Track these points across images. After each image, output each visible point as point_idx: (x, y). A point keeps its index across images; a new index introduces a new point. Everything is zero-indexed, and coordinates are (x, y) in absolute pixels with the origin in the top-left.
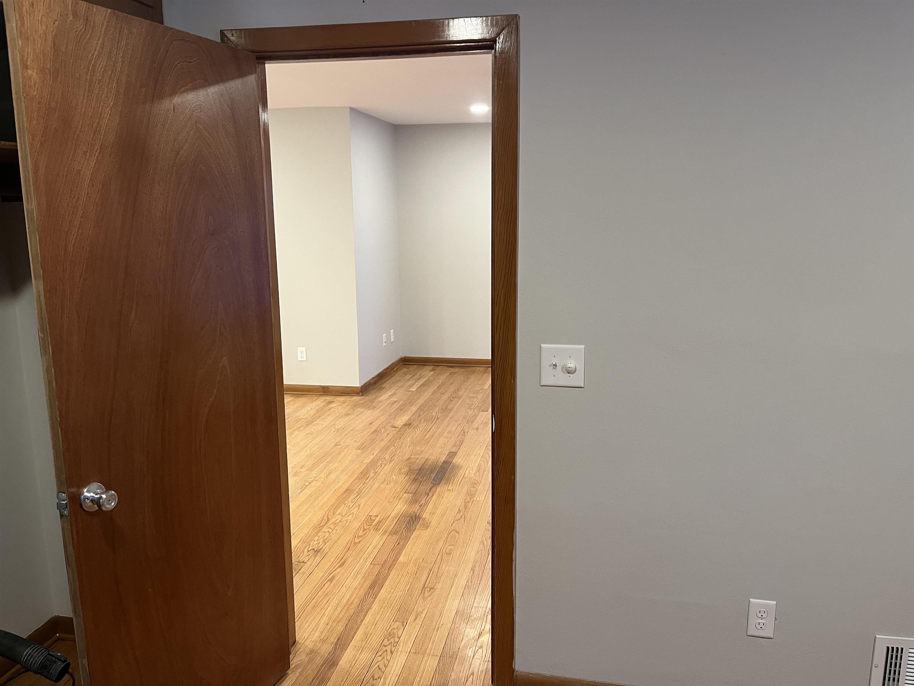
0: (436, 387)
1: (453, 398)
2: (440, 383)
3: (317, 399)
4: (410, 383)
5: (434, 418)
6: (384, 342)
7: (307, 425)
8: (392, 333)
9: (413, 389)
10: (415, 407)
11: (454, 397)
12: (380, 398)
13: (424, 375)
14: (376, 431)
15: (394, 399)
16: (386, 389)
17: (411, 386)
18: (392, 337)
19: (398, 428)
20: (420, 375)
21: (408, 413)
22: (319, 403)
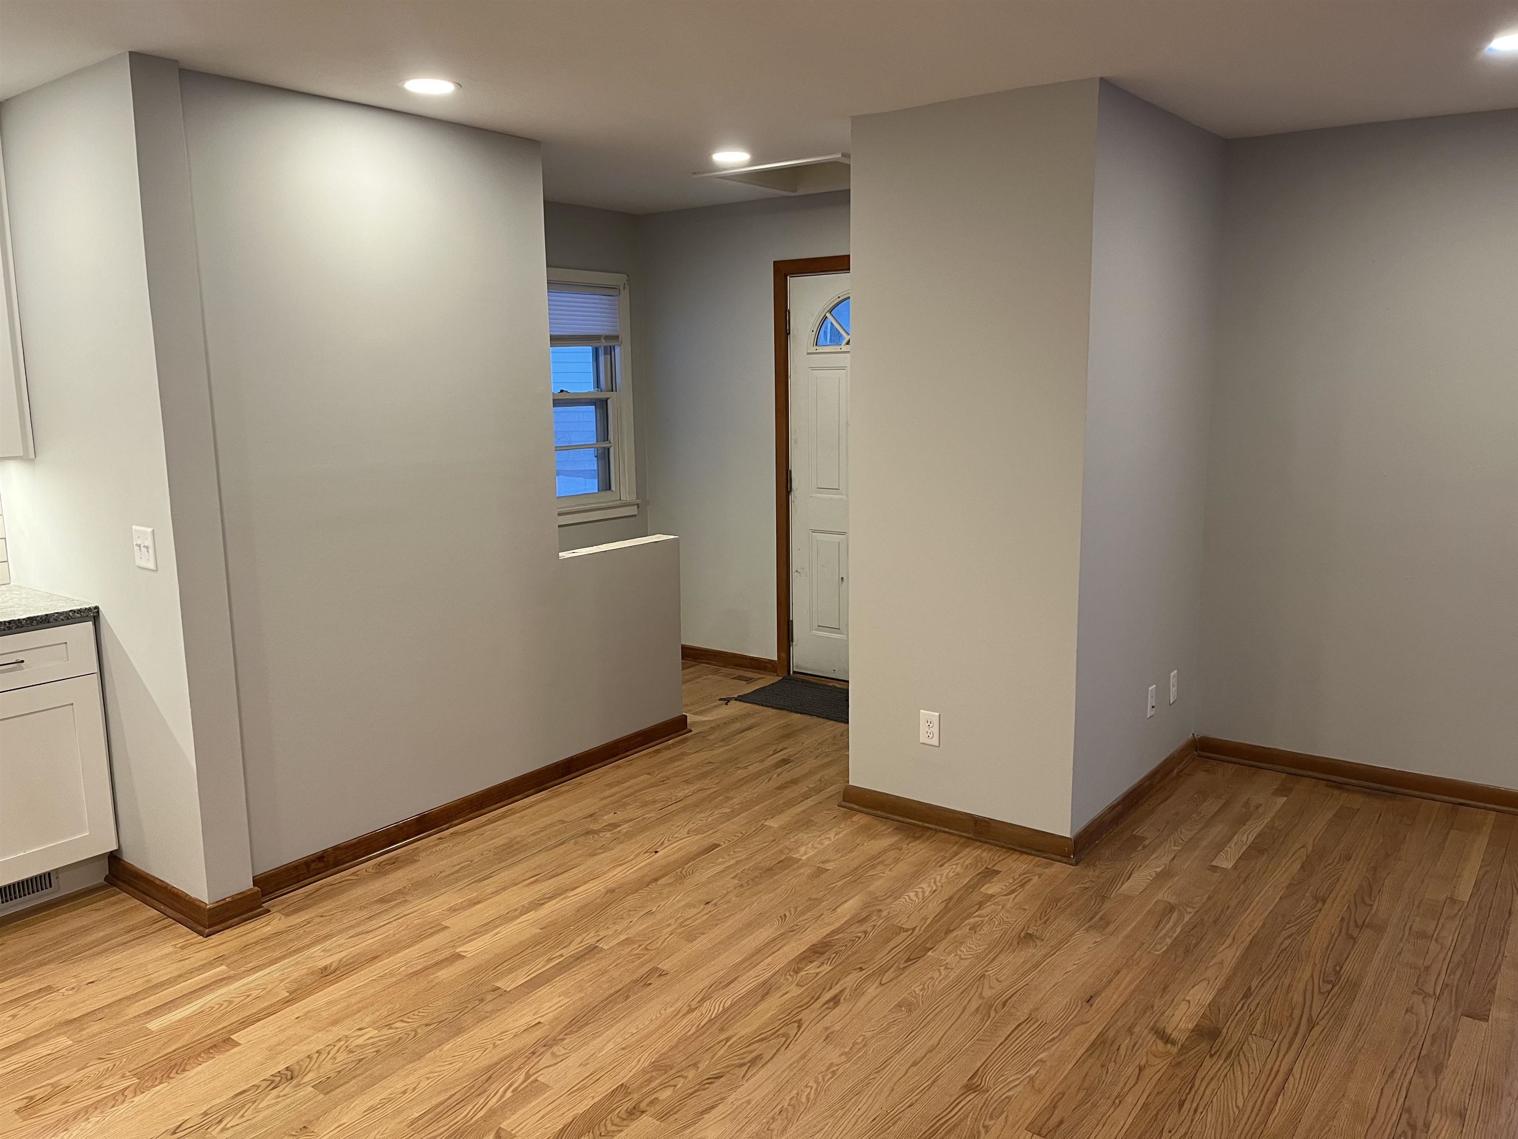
0: (1297, 866)
1: (1357, 925)
2: (1310, 848)
3: (956, 854)
4: (1217, 830)
5: (1297, 1013)
6: (1149, 706)
7: (909, 960)
8: (1173, 681)
9: (1226, 862)
10: (1230, 946)
11: (1360, 923)
12: (1127, 885)
13: (1257, 808)
14: (1104, 1042)
15: (1164, 895)
16: (1144, 848)
17: (1220, 847)
18: (1173, 690)
19: (1173, 1043)
20: (1247, 804)
21: (1209, 974)
22: (958, 869)
